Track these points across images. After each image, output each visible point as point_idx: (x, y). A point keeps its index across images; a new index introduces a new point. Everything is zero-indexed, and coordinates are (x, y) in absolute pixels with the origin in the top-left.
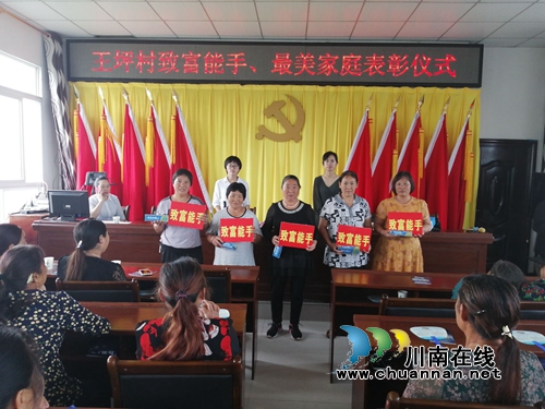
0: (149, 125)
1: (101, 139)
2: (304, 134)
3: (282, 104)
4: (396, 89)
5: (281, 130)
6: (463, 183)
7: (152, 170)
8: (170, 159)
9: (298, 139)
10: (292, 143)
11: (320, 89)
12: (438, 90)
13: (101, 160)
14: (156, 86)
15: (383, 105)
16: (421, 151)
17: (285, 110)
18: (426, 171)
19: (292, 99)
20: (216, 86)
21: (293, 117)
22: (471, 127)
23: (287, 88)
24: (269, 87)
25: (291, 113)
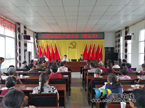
0: (51, 46)
1: (43, 49)
2: (76, 47)
3: (73, 42)
4: (91, 40)
5: (73, 47)
6: (102, 55)
7: (52, 54)
8: (55, 52)
9: (75, 48)
10: (74, 49)
11: (79, 40)
12: (97, 40)
13: (43, 52)
14: (52, 40)
15: (89, 42)
16: (95, 50)
17: (73, 43)
18: (96, 53)
19: (74, 42)
20: (62, 40)
21: (74, 45)
22: (103, 46)
23: (73, 40)
24: (70, 40)
25: (74, 44)
